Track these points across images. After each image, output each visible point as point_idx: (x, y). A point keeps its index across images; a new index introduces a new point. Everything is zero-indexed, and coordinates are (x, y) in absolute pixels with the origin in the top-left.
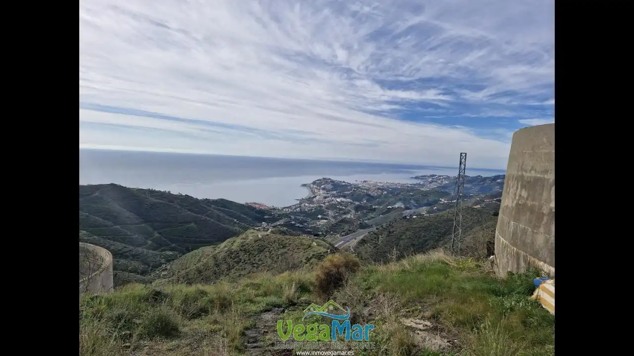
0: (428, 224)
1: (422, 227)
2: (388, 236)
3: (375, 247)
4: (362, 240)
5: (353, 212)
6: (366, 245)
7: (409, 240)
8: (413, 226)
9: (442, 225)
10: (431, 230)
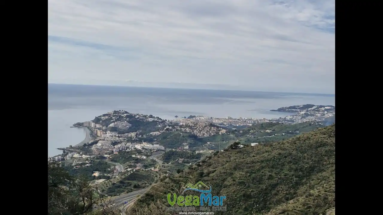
0: (280, 154)
1: (268, 160)
4: (147, 195)
5: (160, 163)
6: (152, 205)
7: (238, 188)
8: (249, 160)
9: (306, 155)
10: (283, 165)
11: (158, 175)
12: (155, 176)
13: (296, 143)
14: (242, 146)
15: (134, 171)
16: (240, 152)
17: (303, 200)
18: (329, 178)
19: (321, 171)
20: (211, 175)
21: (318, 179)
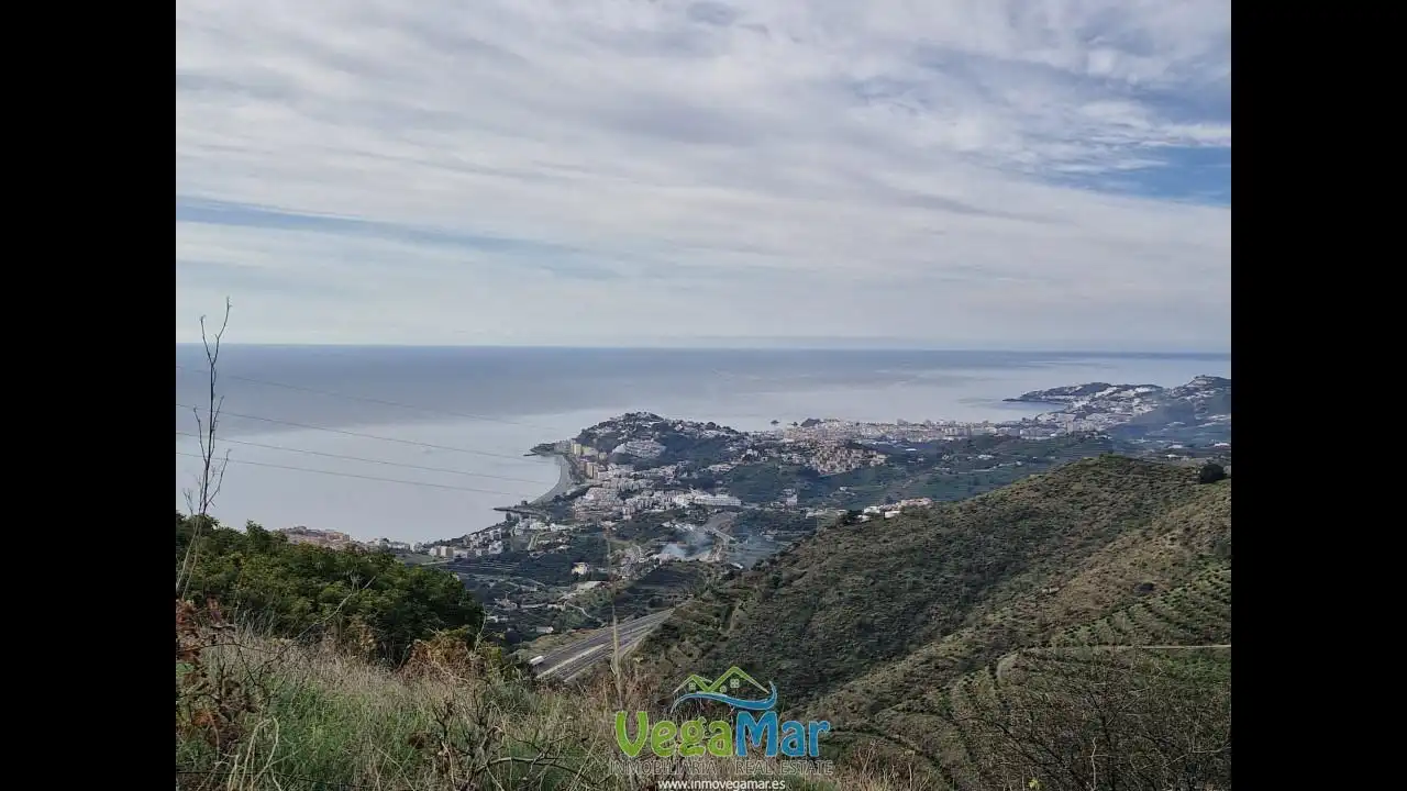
0: (939, 535)
1: (913, 550)
2: (767, 597)
3: (704, 652)
4: (665, 626)
5: (725, 539)
6: (675, 648)
7: (848, 609)
8: (875, 548)
9: (991, 537)
10: (943, 560)
12: (705, 573)
13: (975, 512)
14: (865, 518)
15: (660, 562)
16: (859, 531)
17: (970, 636)
18: (1032, 586)
19: (1018, 572)
20: (796, 583)
21: (1012, 589)
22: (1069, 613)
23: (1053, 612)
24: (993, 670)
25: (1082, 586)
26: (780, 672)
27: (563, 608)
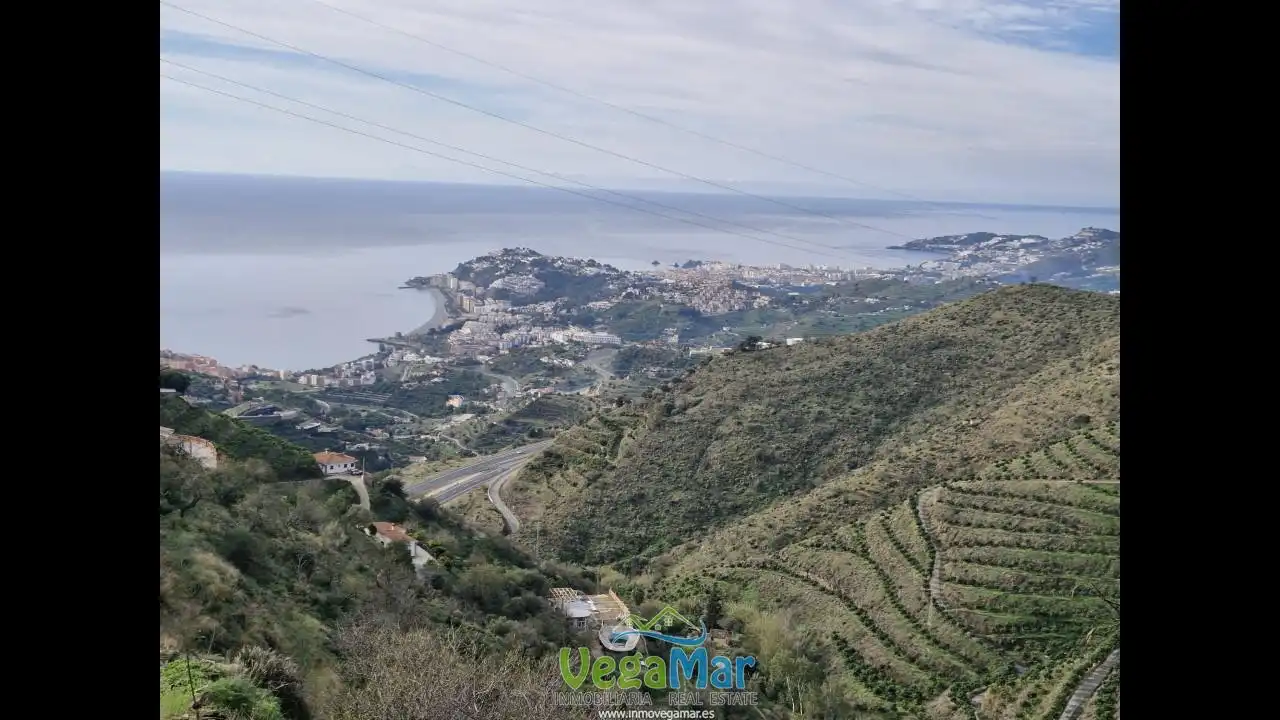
0: (847, 364)
1: (819, 379)
2: (659, 426)
3: (591, 481)
4: (548, 454)
5: (606, 376)
6: (557, 477)
7: (748, 439)
8: (776, 376)
9: (904, 366)
10: (851, 389)
11: (593, 405)
12: (586, 407)
13: (885, 340)
14: (765, 345)
15: (539, 395)
16: (759, 358)
17: (883, 469)
18: (948, 418)
19: (935, 403)
20: (690, 411)
21: (926, 422)
22: (994, 446)
23: (976, 444)
24: (914, 504)
25: (1008, 418)
26: (673, 503)
27: (437, 439)
